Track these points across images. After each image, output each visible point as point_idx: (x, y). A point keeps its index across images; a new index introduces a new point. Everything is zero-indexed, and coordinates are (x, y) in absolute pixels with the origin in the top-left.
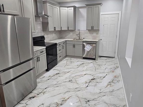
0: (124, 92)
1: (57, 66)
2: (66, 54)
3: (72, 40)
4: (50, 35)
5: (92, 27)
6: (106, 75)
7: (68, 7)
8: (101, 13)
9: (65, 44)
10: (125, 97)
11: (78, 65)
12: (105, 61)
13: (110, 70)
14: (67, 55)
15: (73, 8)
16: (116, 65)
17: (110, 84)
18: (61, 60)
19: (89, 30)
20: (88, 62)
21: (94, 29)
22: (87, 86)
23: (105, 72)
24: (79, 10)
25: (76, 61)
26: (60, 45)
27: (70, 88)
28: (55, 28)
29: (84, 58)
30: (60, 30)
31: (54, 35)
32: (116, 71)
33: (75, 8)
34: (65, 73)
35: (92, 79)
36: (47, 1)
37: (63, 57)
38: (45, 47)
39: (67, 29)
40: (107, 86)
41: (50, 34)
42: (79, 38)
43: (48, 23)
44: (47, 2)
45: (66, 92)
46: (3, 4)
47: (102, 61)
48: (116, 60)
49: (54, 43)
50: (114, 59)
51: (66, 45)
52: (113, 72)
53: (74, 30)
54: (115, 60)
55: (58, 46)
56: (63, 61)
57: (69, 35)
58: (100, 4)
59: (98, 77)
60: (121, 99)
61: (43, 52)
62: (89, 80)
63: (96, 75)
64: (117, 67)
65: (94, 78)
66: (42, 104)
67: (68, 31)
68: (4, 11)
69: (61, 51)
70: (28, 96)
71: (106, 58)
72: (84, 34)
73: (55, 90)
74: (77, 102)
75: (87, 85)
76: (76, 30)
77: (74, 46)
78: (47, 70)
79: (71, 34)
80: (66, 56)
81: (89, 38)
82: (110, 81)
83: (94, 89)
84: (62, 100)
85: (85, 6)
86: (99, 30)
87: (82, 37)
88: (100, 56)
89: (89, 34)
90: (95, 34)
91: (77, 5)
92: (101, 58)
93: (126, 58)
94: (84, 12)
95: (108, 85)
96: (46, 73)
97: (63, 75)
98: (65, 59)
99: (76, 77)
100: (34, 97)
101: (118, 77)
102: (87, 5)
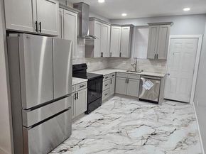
3: (125, 71)
5: (156, 56)
6: (175, 129)
8: (170, 37)
9: (114, 76)
11: (131, 110)
12: (174, 107)
13: (181, 123)
14: (116, 92)
15: (129, 27)
16: (191, 115)
17: (180, 144)
18: (107, 100)
19: (151, 60)
21: (159, 58)
22: (145, 144)
23: (174, 124)
27: (119, 143)
28: (102, 53)
29: (141, 100)
30: (109, 57)
31: (100, 63)
32: (190, 124)
33: (132, 27)
34: (112, 120)
35: (152, 134)
36: (94, 18)
38: (87, 80)
39: (118, 56)
40: (176, 148)
41: (95, 62)
42: (136, 70)
43: (93, 47)
48: (192, 108)
50: (187, 106)
51: (116, 78)
52: (186, 126)
53: (129, 58)
54: (189, 107)
55: (104, 79)
56: (110, 101)
57: (121, 64)
58: (170, 23)
59: (161, 132)
61: (83, 86)
62: (148, 134)
63: (160, 128)
64: (193, 119)
65: (155, 133)
67: (121, 58)
68: (40, 31)
72: (144, 64)
76: (131, 58)
77: (127, 81)
79: (124, 63)
80: (115, 94)
82: (180, 141)
83: (155, 150)
85: (148, 25)
86: (166, 60)
87: (140, 68)
88: (165, 99)
89: (151, 65)
90: (159, 66)
91: (135, 24)
92: (167, 102)
94: (145, 33)
95: (178, 146)
97: (109, 122)
98: (112, 99)
99: (128, 127)
100: (66, 151)
101: (195, 135)
102: (150, 24)
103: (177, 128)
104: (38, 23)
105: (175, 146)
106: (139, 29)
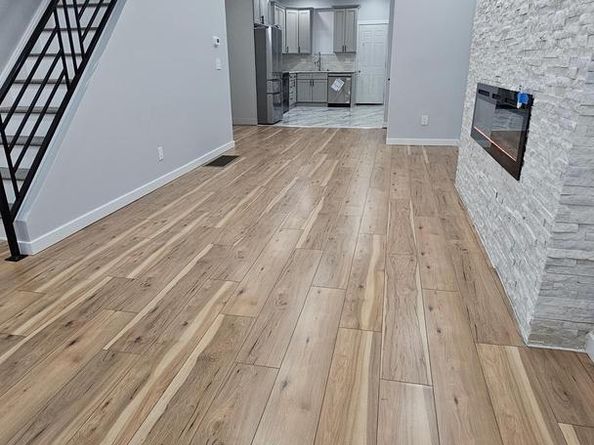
2: (297, 100)
3: (308, 71)
5: (344, 48)
8: (358, 23)
15: (308, 12)
19: (338, 54)
21: (347, 50)
29: (330, 105)
33: (312, 10)
39: (297, 52)
42: (320, 68)
51: (297, 81)
53: (309, 54)
55: (290, 79)
57: (298, 64)
58: (356, 7)
67: (300, 55)
72: (329, 61)
76: (312, 54)
77: (312, 83)
79: (304, 62)
80: (297, 104)
81: (338, 67)
85: (332, 7)
86: (355, 53)
88: (358, 104)
90: (348, 61)
91: (315, 6)
94: (327, 19)
102: (335, 7)
106: (320, 13)
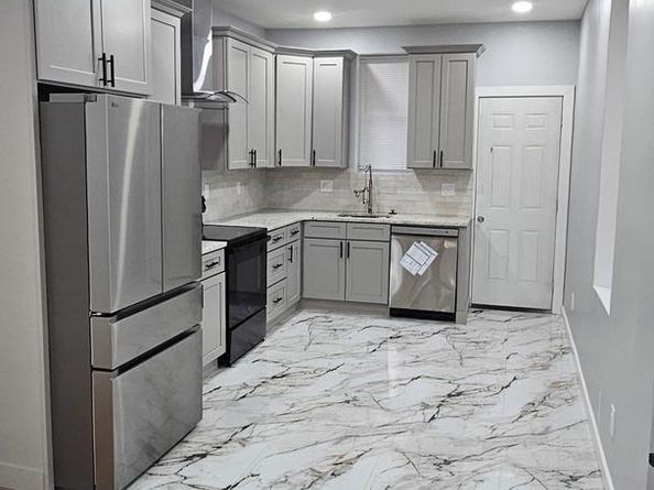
0: (593, 433)
1: (264, 344)
2: (301, 294)
3: (334, 217)
4: (221, 190)
5: (438, 158)
6: (515, 379)
7: (316, 54)
8: (479, 91)
9: (298, 235)
10: (596, 446)
11: (371, 344)
12: (505, 325)
13: (530, 362)
14: (304, 296)
15: (339, 60)
16: (558, 342)
17: (531, 408)
18: (279, 323)
19: (420, 172)
20: (422, 331)
21: (446, 164)
22: (433, 418)
23: (509, 367)
24: (367, 69)
25: (354, 327)
26: (281, 243)
27: (358, 424)
28: (253, 153)
29: (397, 313)
30: (272, 166)
31: (239, 189)
32: (556, 363)
33: (349, 58)
34: (317, 374)
35: (450, 396)
36: (227, 29)
37: (289, 306)
38: (225, 244)
39: (307, 164)
40: (521, 417)
41: (222, 187)
42: (370, 210)
43: (226, 129)
44: (229, 33)
45: (341, 439)
46: (112, 57)
47: (490, 325)
48: (559, 324)
49: (252, 231)
50: (545, 319)
51: (302, 242)
52: (545, 367)
53: (343, 169)
54: (551, 322)
55: (270, 245)
56: (288, 325)
57: (313, 194)
58: (474, 49)
59: (476, 387)
60: (580, 455)
61: (214, 264)
62: (438, 397)
63: (468, 380)
64: (565, 351)
65: (458, 391)
66: (252, 476)
67: (315, 171)
68: (112, 81)
69: (280, 273)
70: (173, 451)
71: (506, 315)
72: (395, 187)
73: (288, 432)
74: (399, 467)
75: (430, 413)
76: (351, 170)
77: (345, 250)
78: (225, 362)
79: (327, 187)
80: (301, 304)
81: (420, 208)
82: (531, 401)
83: (464, 428)
84: (334, 461)
85: (404, 52)
86: (469, 170)
87: (384, 202)
88: (474, 306)
89: (421, 192)
90: (448, 192)
91: (359, 46)
92: (482, 315)
93: (595, 287)
94: (393, 80)
95: (525, 412)
96: (219, 376)
97: (309, 381)
98: (296, 319)
99: (375, 387)
100: (203, 456)
101: (569, 385)
102: (411, 51)
103: (519, 375)
104: (108, 58)
105: (518, 412)
106: (373, 67)
